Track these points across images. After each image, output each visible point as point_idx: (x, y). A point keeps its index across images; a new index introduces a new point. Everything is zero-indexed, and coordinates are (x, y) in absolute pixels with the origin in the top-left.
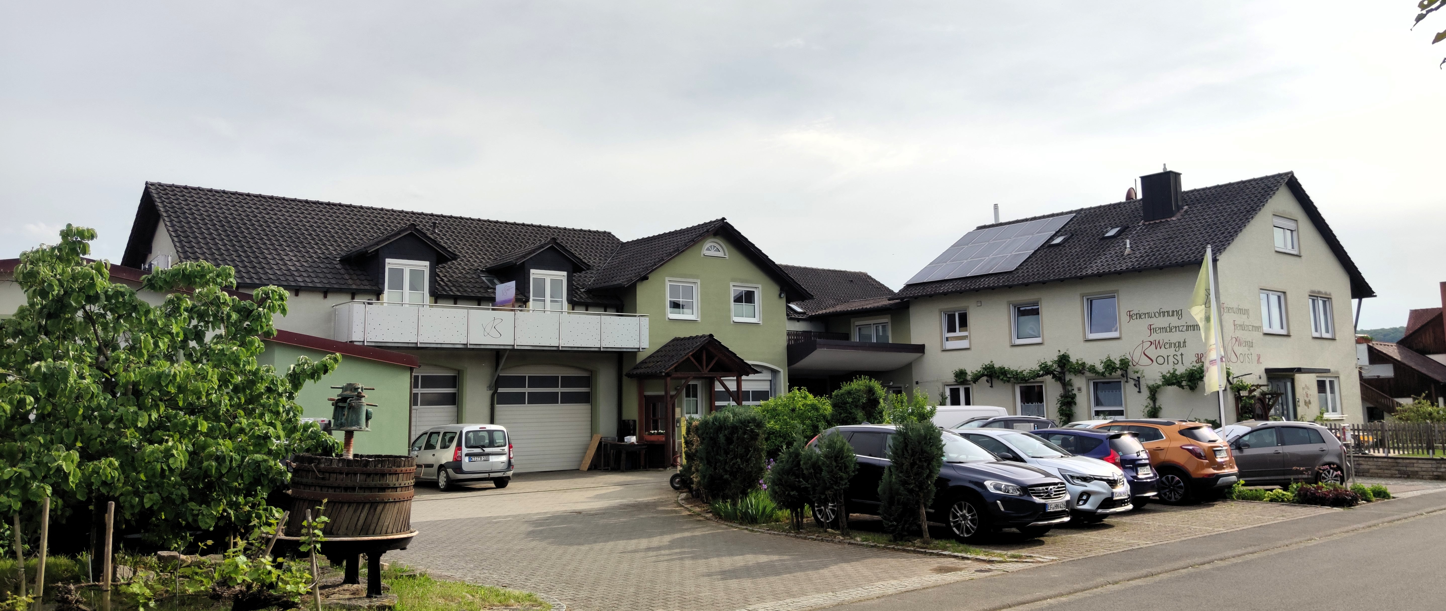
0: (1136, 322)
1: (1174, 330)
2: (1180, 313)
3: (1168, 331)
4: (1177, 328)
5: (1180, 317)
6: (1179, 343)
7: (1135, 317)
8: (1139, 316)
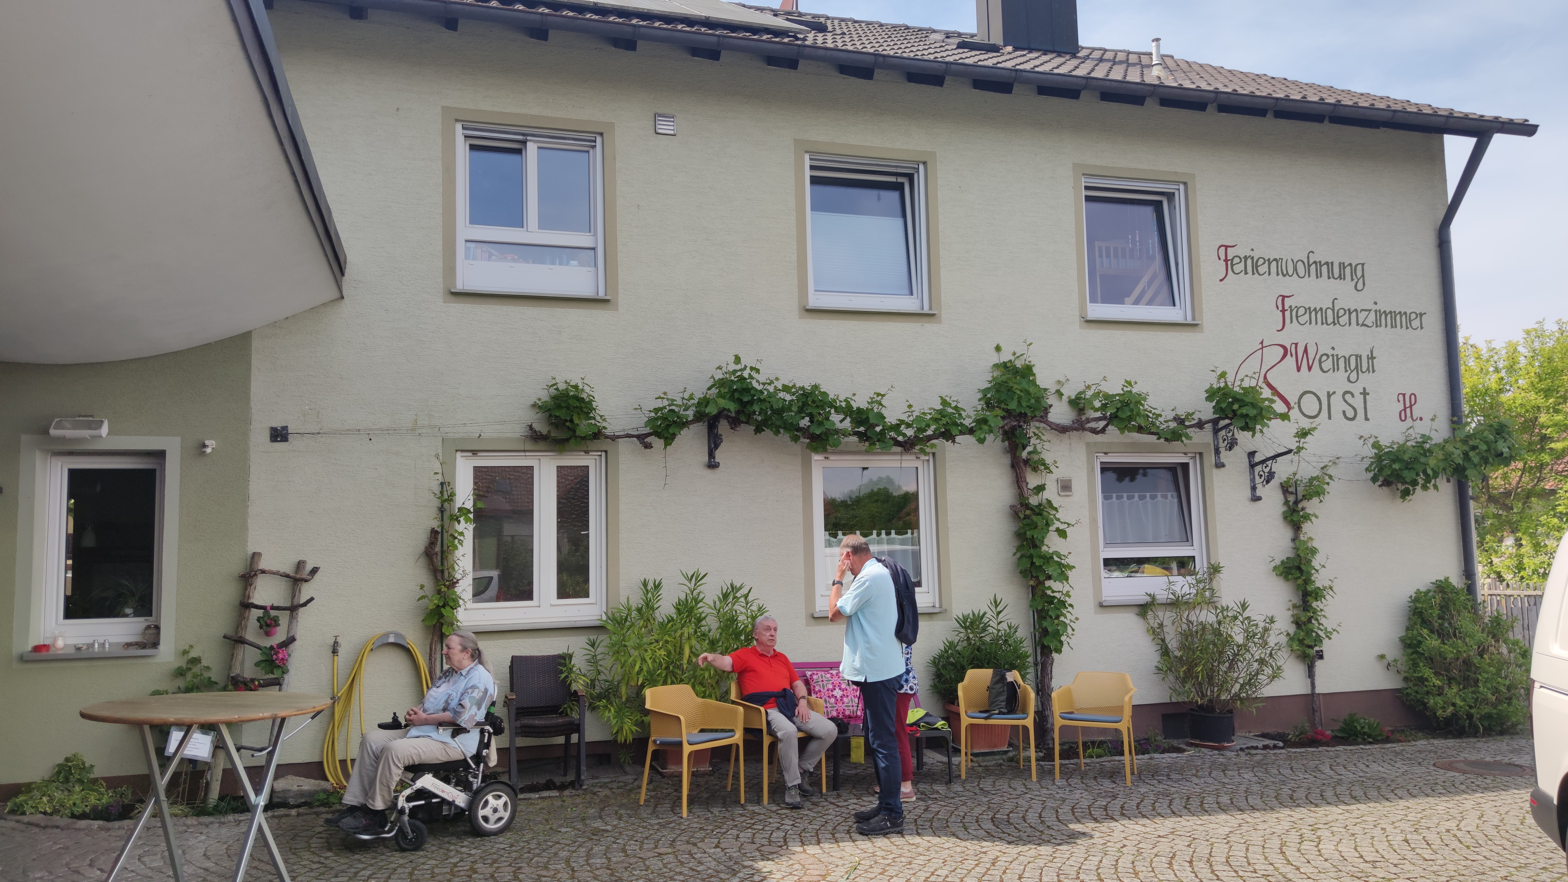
0: (1240, 282)
1: (1344, 320)
2: (1359, 274)
3: (1330, 320)
4: (1354, 315)
5: (1360, 286)
6: (1358, 357)
7: (1239, 267)
8: (1253, 265)
